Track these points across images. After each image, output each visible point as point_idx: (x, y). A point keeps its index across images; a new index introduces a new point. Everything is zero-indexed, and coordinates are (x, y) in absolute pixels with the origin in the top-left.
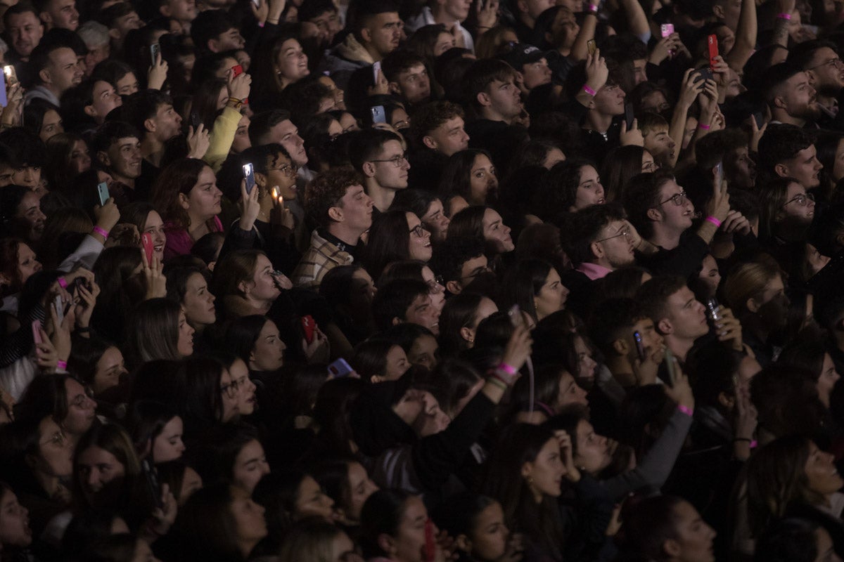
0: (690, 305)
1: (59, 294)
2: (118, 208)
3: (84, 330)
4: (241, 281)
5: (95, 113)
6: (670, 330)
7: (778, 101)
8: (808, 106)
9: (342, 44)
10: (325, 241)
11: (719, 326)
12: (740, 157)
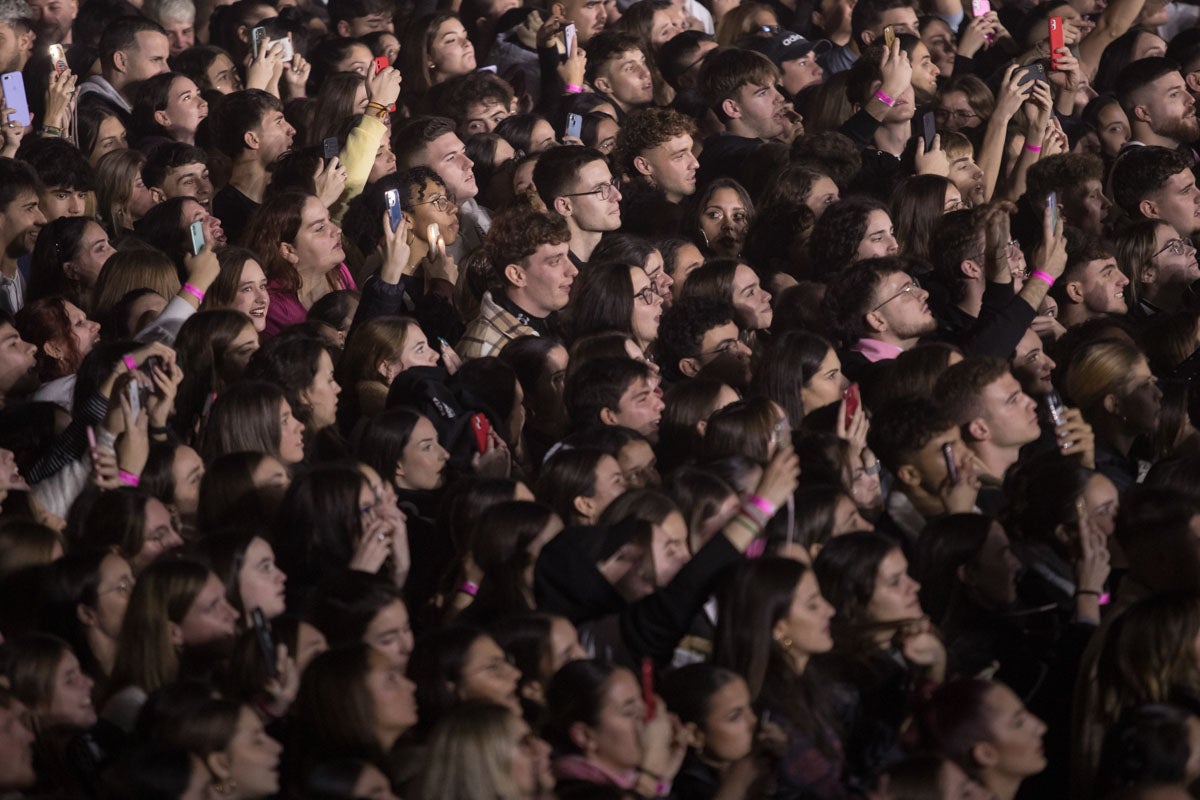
0: (1014, 401)
1: (134, 377)
2: (218, 257)
3: (160, 431)
4: (383, 361)
5: (168, 122)
6: (986, 435)
7: (1140, 111)
8: (1182, 121)
9: (521, 25)
10: (501, 309)
11: (1063, 434)
12: (1091, 194)
